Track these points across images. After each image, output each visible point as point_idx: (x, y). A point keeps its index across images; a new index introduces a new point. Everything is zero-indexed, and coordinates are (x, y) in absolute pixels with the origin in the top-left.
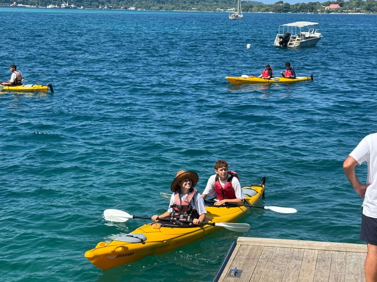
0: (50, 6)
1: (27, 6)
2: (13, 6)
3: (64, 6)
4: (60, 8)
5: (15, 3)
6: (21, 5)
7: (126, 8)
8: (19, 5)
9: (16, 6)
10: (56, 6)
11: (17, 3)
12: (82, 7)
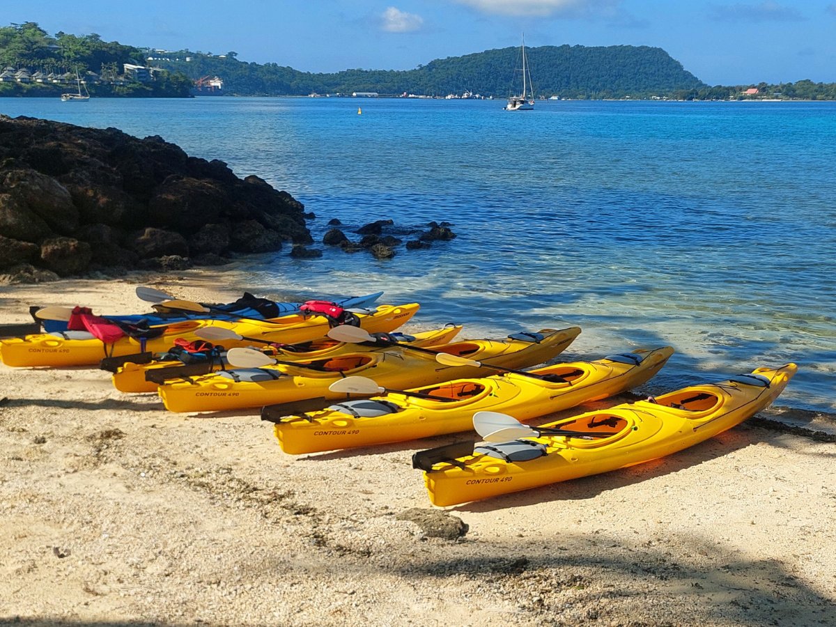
0: (449, 97)
1: (421, 96)
2: (403, 97)
3: (466, 96)
4: (461, 98)
5: (405, 93)
6: (413, 96)
7: (547, 98)
8: (410, 96)
9: (406, 97)
10: (456, 96)
11: (408, 94)
12: (491, 97)
